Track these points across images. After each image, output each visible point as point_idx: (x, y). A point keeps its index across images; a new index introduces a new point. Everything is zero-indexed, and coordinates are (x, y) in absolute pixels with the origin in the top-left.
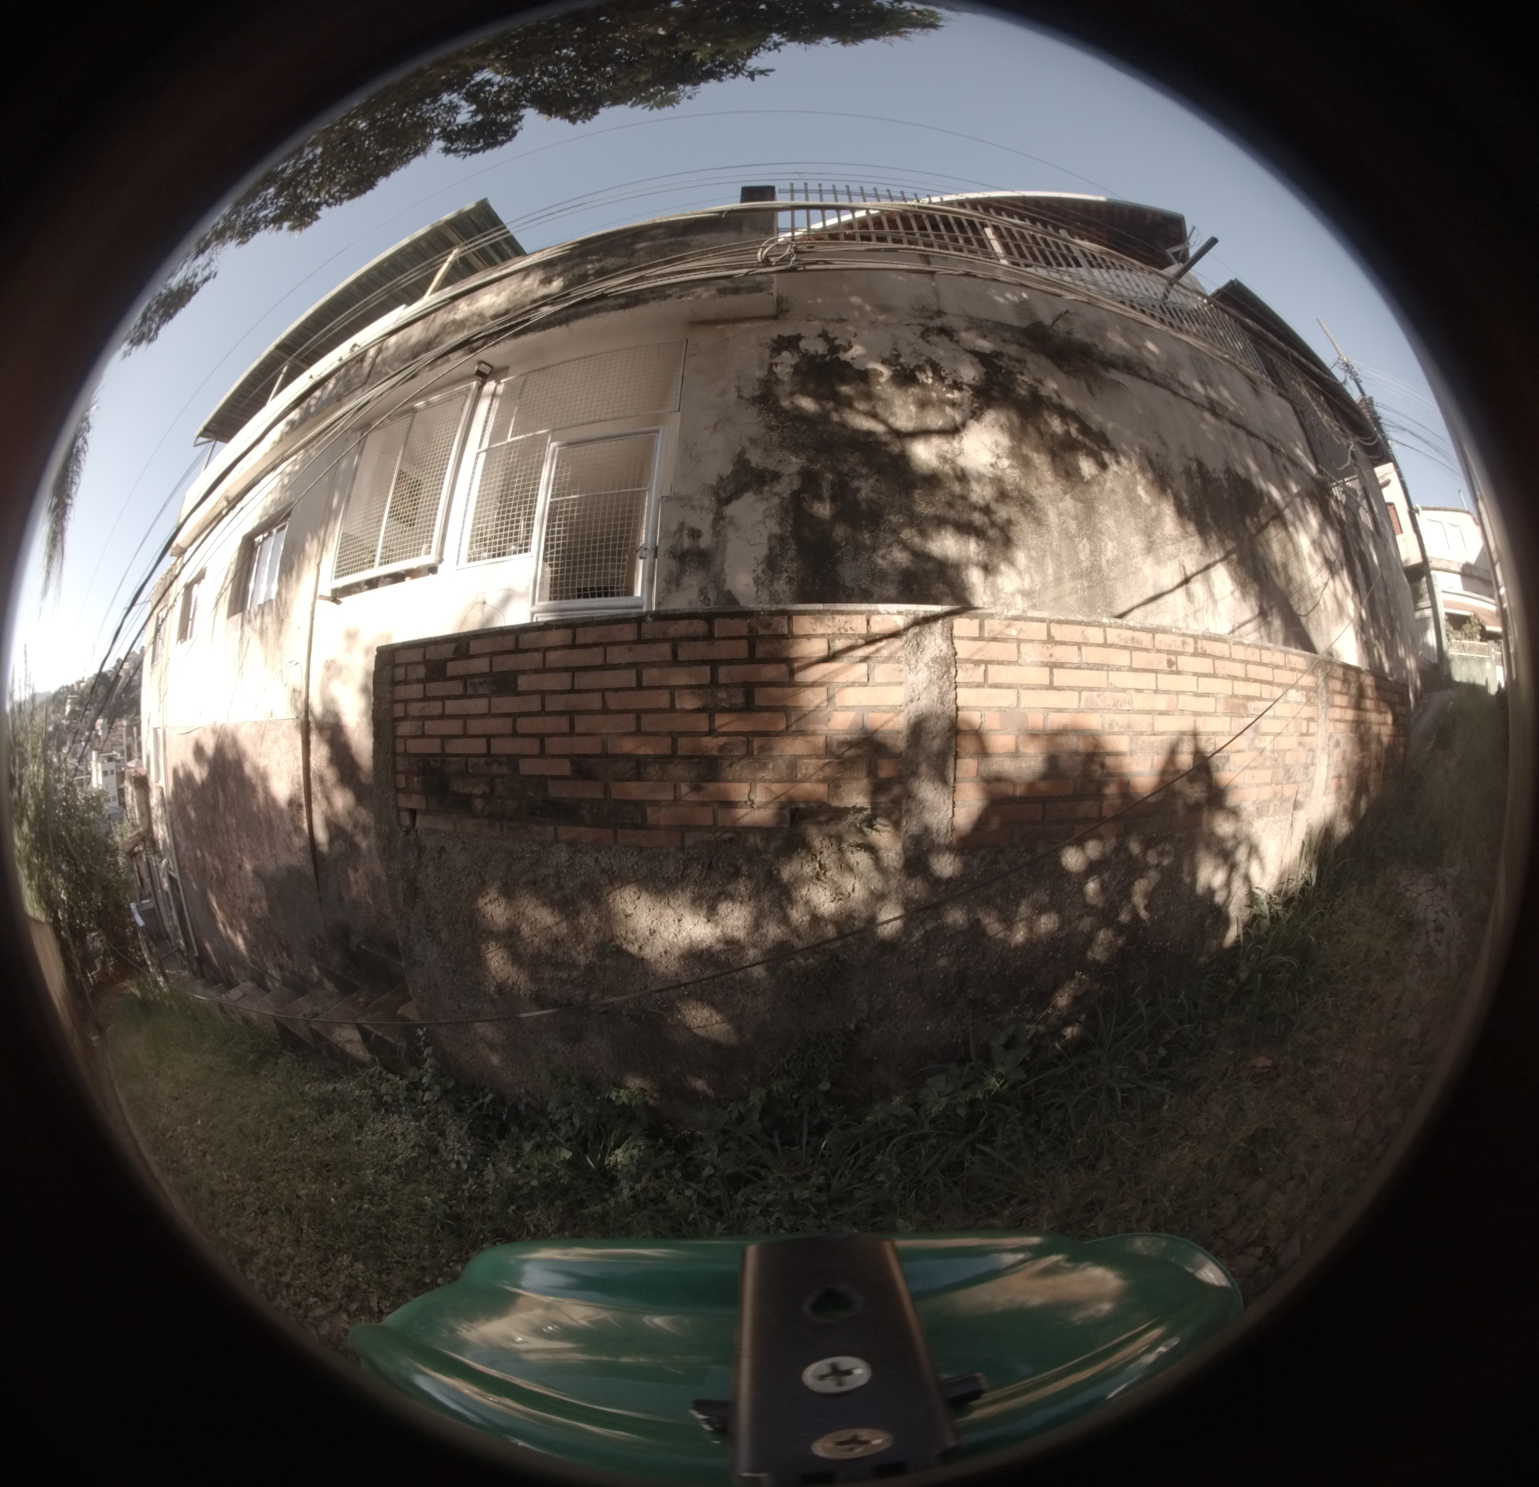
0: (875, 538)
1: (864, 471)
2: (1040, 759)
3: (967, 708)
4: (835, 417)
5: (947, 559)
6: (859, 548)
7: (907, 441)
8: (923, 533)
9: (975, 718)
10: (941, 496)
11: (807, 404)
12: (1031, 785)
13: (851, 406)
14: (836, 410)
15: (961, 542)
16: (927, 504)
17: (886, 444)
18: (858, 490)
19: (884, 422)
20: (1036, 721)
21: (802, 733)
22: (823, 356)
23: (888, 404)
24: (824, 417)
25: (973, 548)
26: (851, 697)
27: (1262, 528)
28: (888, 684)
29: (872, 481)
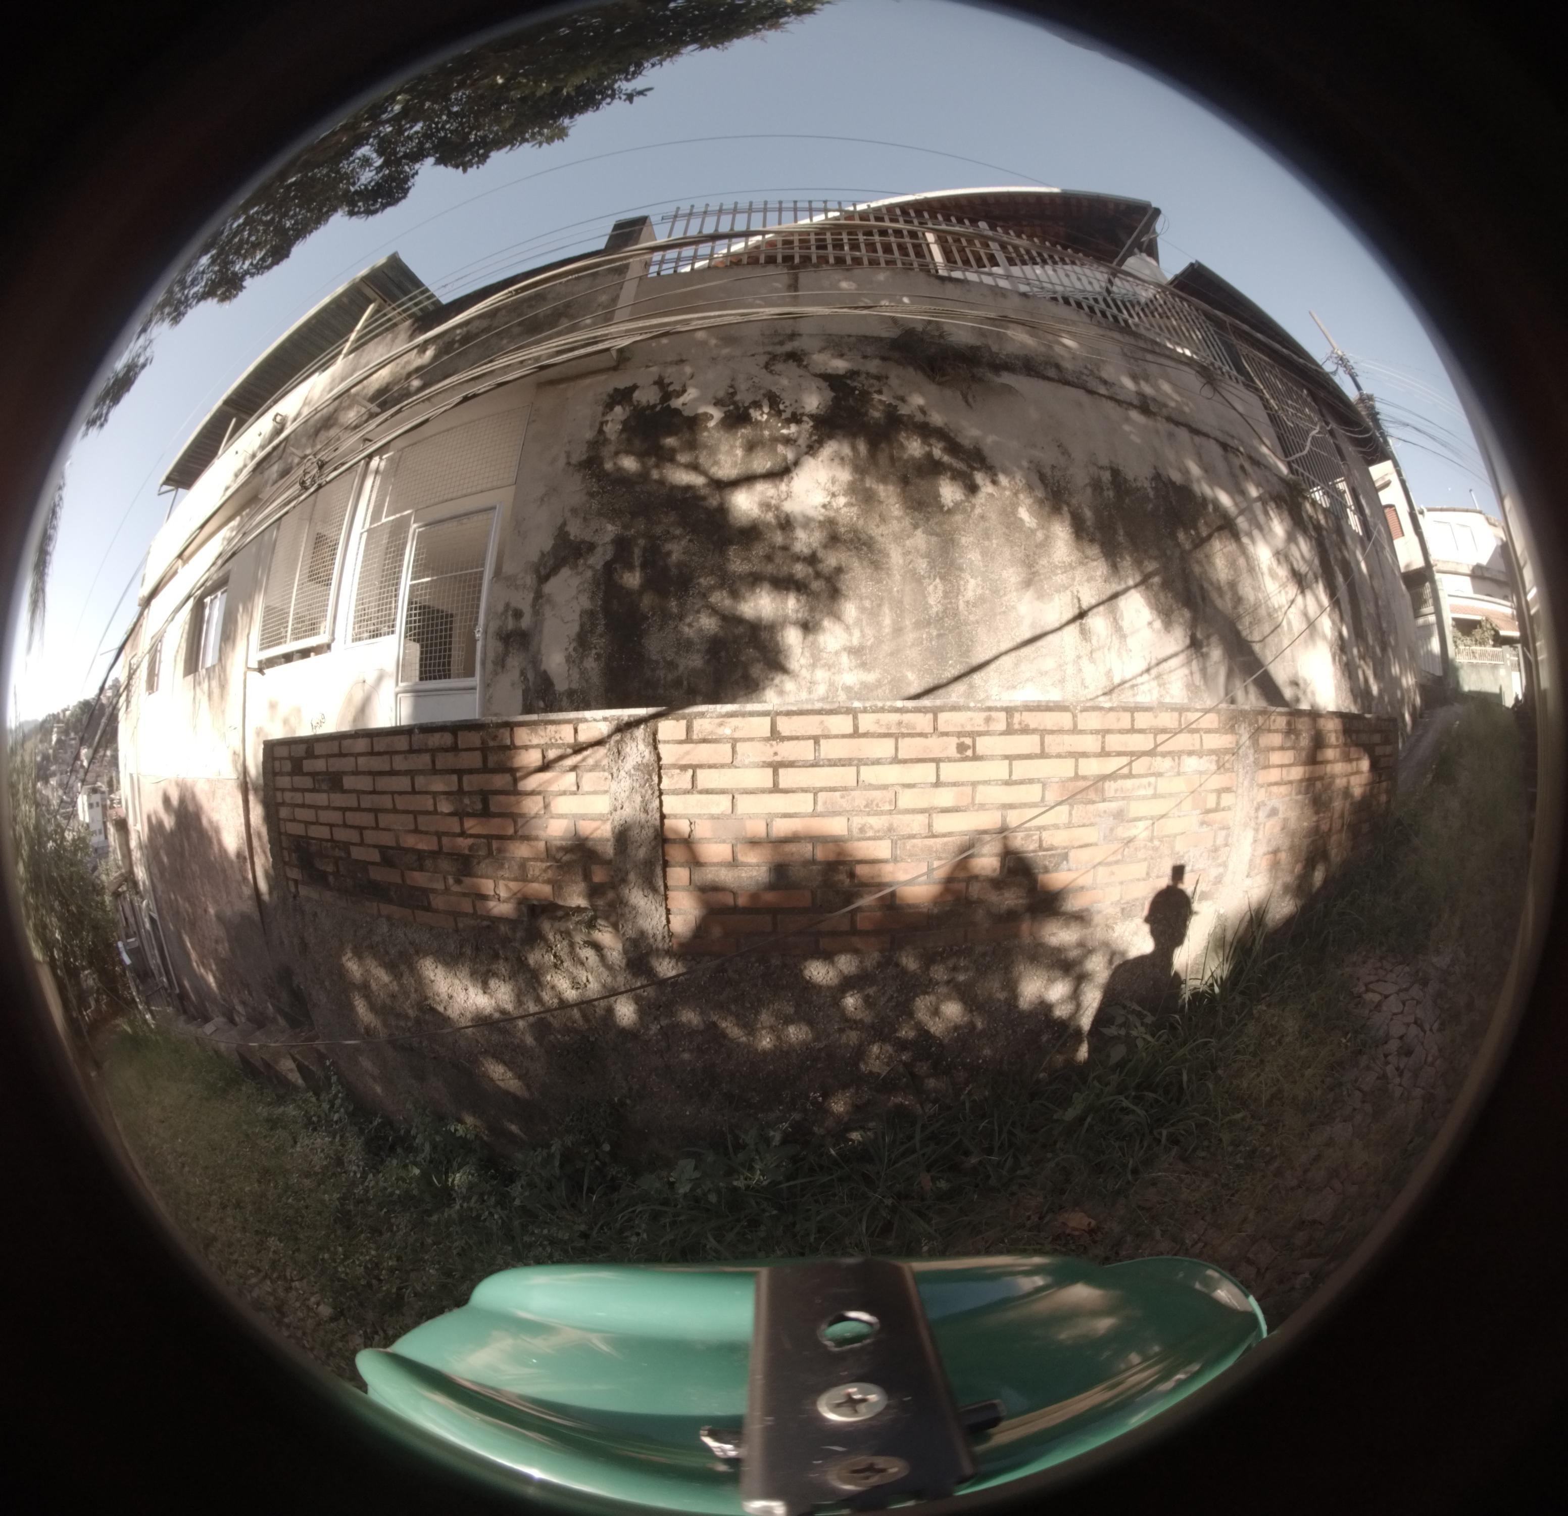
0: (681, 605)
1: (678, 532)
2: (764, 869)
3: (675, 816)
4: (655, 475)
5: (760, 619)
6: (666, 616)
7: (727, 491)
8: (735, 595)
9: (683, 826)
10: (759, 550)
11: (629, 463)
12: (754, 896)
13: (672, 460)
14: (657, 466)
15: (778, 600)
16: (743, 560)
17: (704, 498)
18: (669, 554)
19: (704, 473)
20: (758, 828)
21: (527, 838)
22: (655, 406)
23: (713, 451)
24: (644, 476)
25: (792, 604)
26: (562, 805)
27: (1201, 542)
28: (595, 793)
29: (684, 542)
